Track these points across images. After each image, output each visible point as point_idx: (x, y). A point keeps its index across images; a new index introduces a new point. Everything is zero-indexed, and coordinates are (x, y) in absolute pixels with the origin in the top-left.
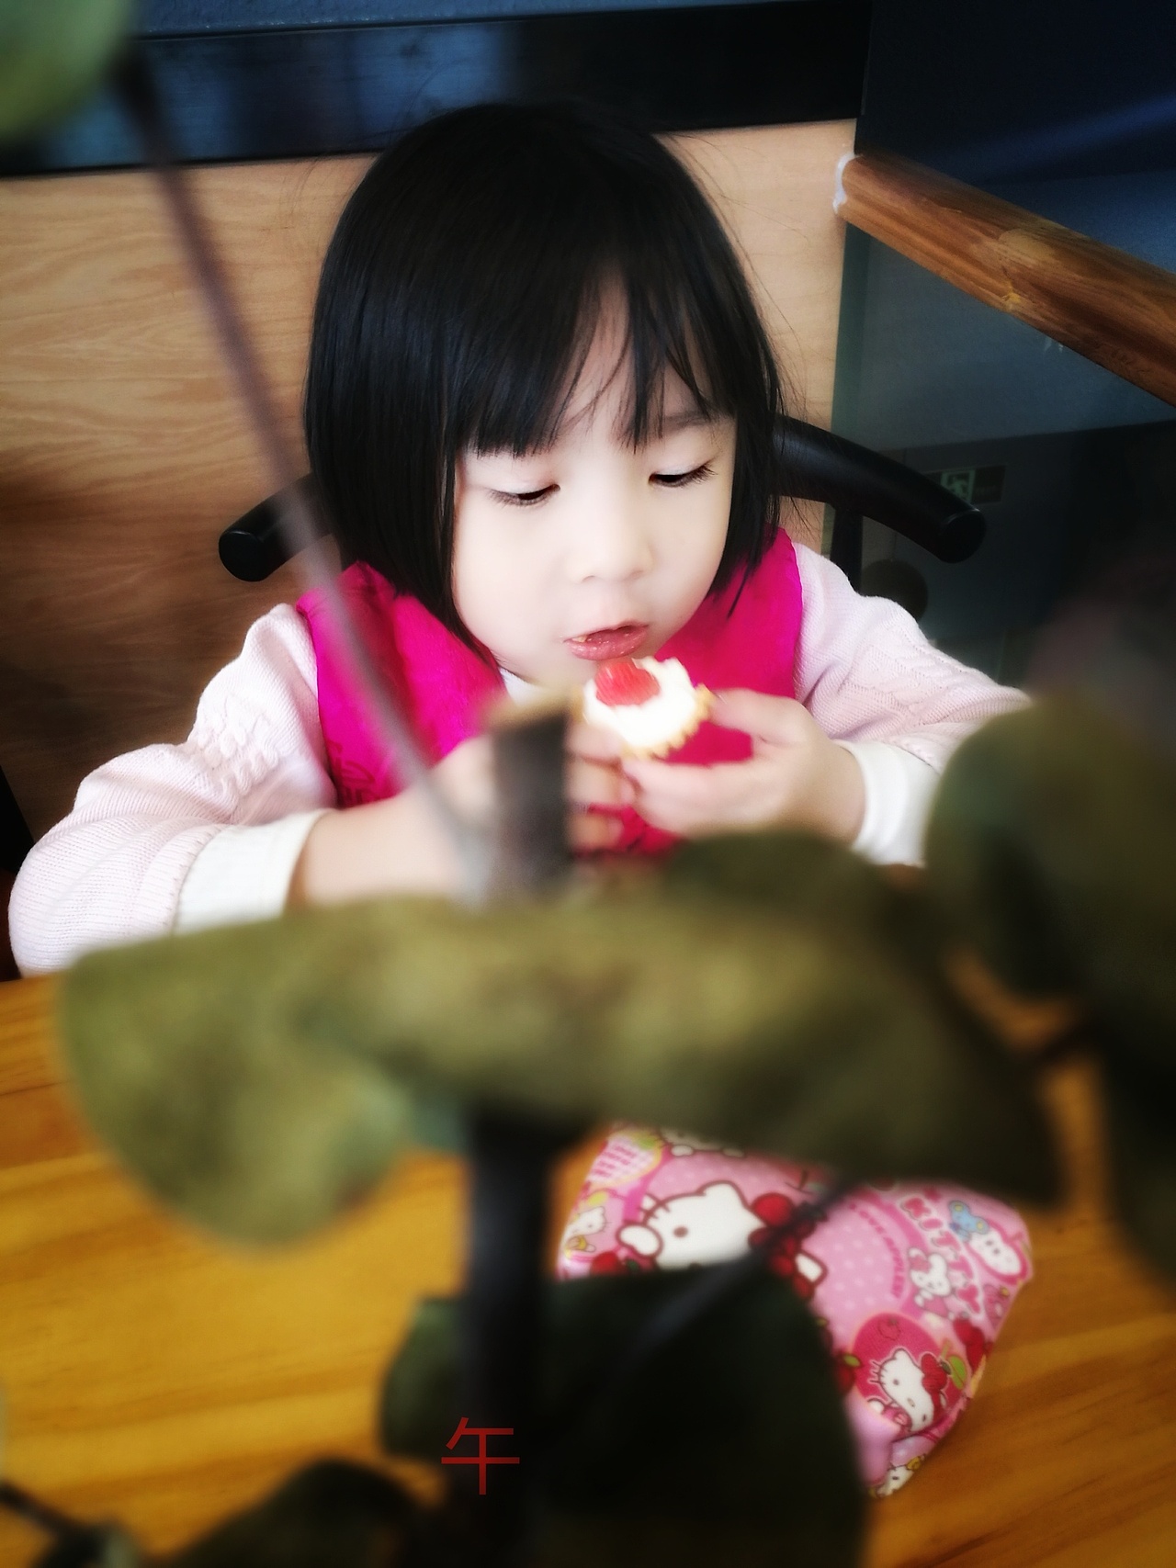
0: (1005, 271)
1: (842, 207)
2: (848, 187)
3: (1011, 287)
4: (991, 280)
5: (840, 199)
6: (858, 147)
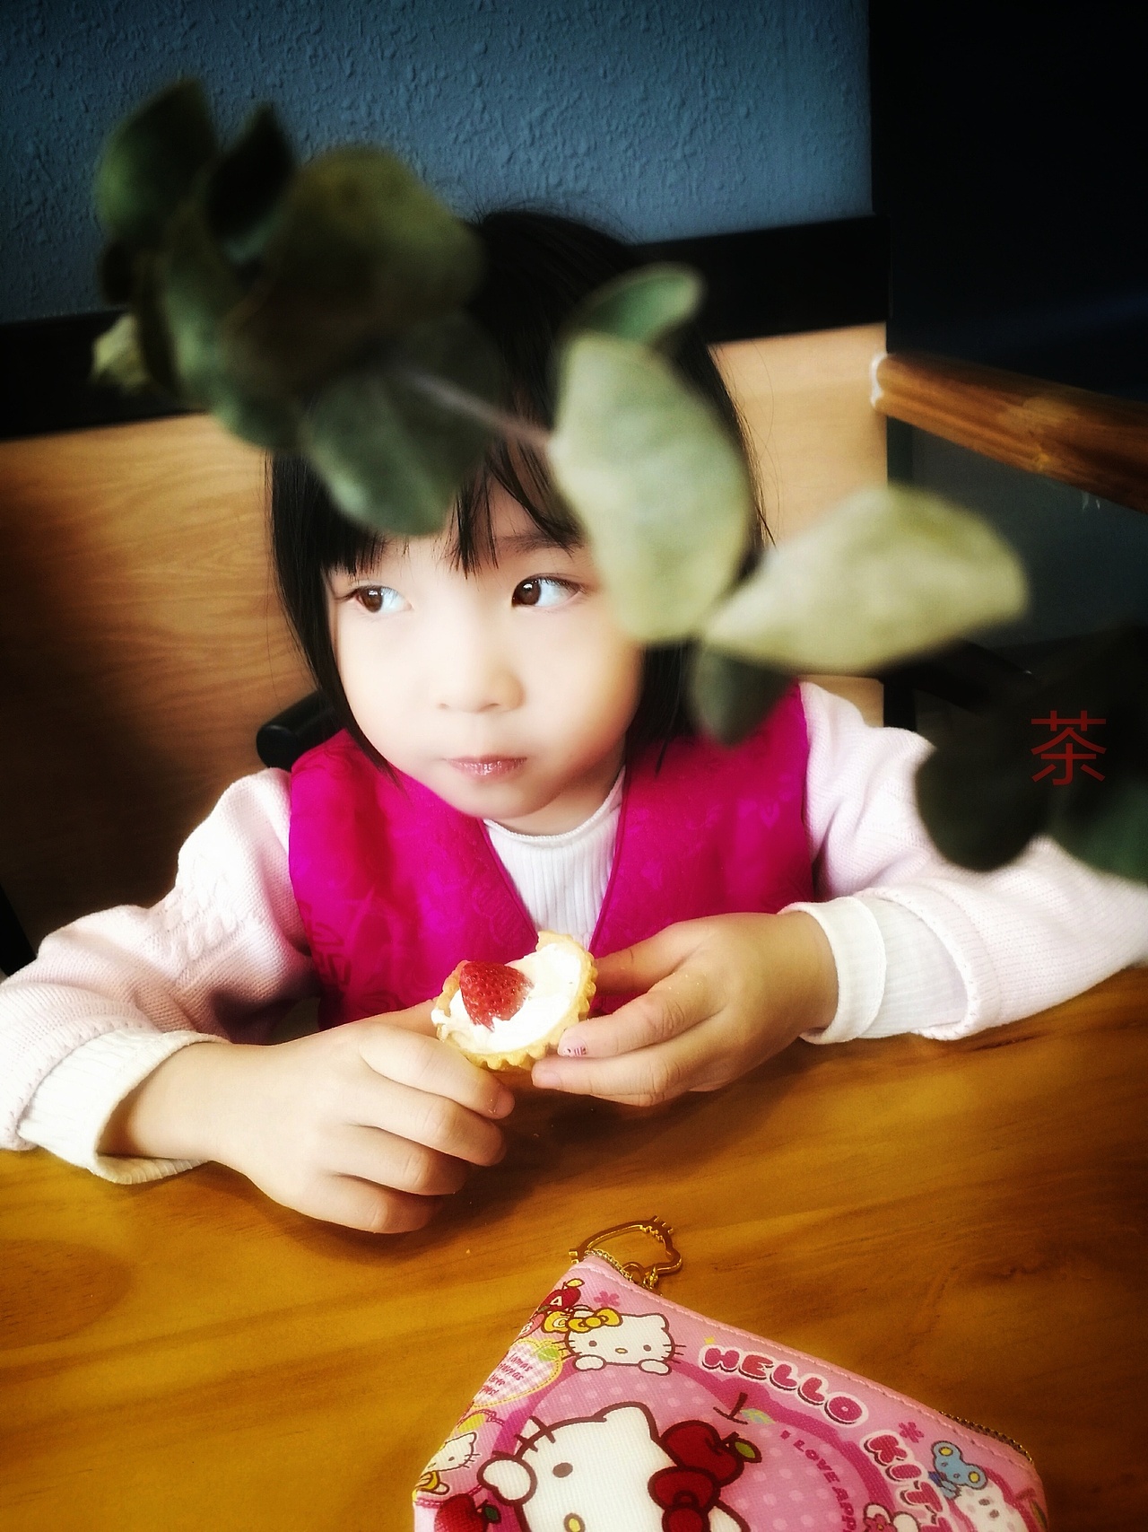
0: (1032, 434)
1: (880, 402)
2: (883, 383)
3: (1040, 449)
4: (1020, 446)
5: (877, 394)
6: (890, 347)
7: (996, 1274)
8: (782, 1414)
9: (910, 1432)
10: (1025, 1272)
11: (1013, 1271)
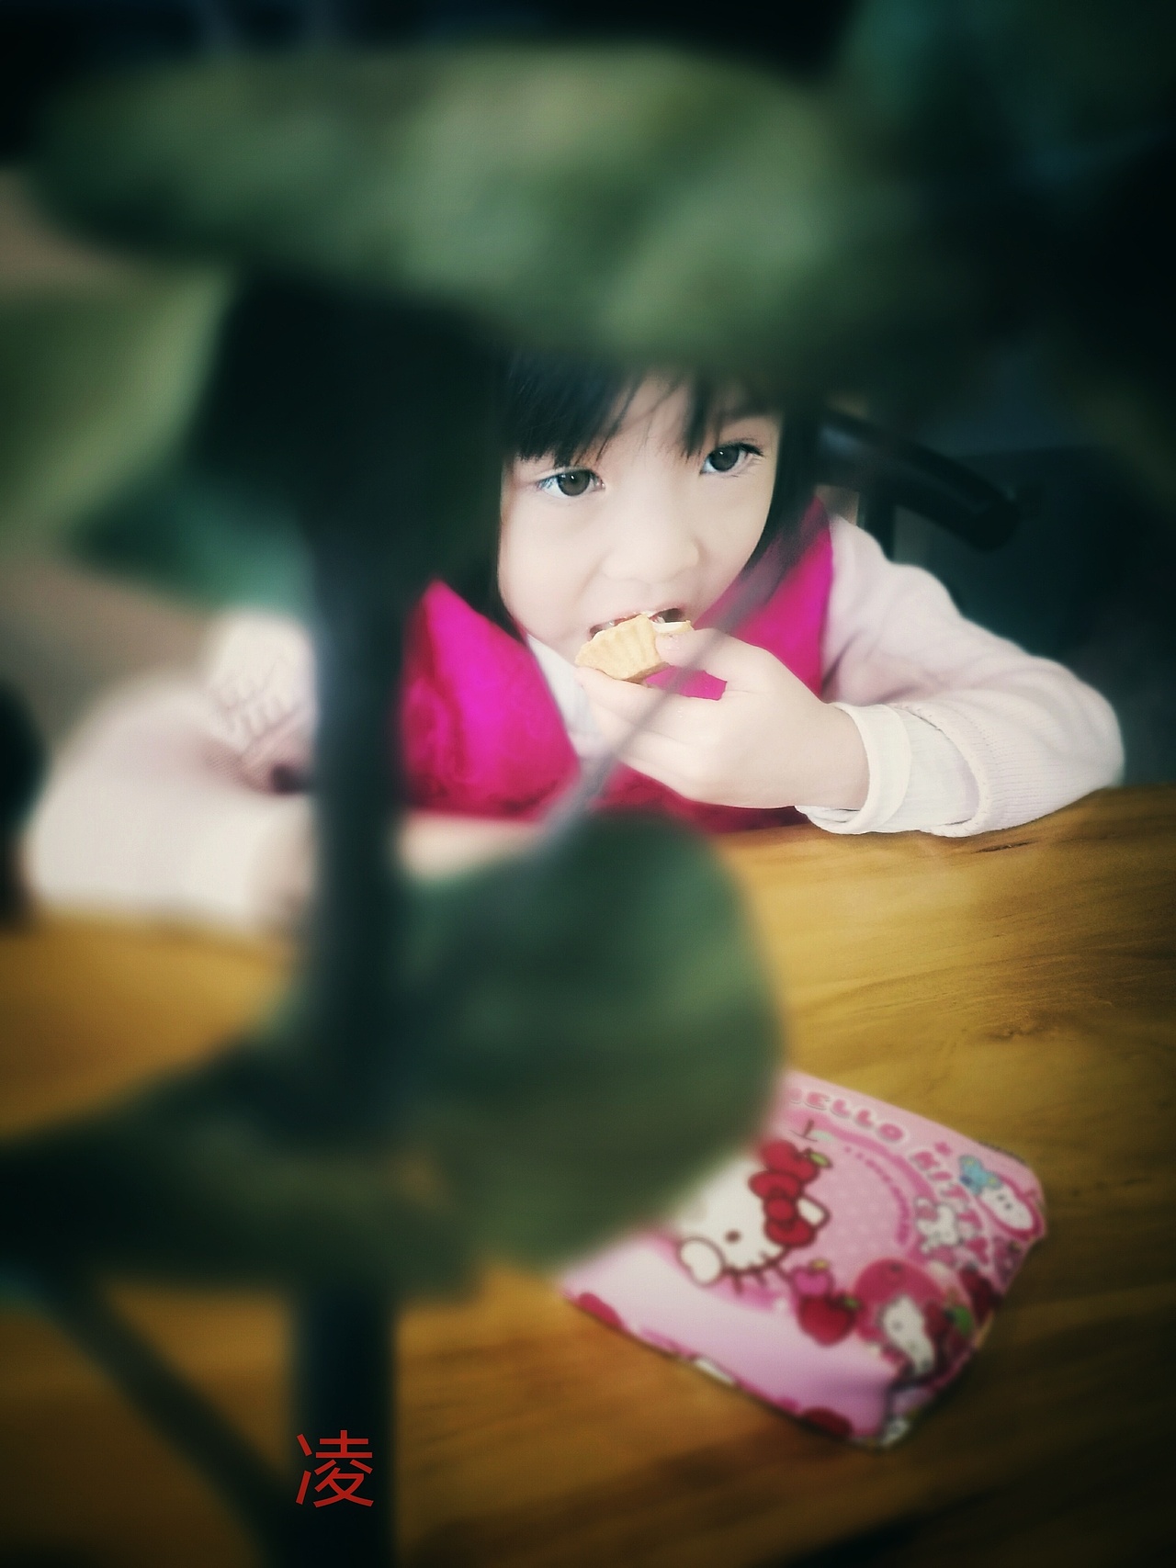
7: (1000, 1036)
8: (843, 1135)
9: (943, 1148)
10: (1021, 1033)
11: (1012, 1033)
